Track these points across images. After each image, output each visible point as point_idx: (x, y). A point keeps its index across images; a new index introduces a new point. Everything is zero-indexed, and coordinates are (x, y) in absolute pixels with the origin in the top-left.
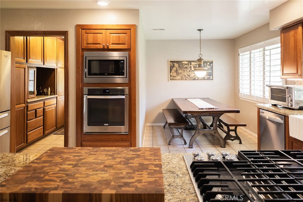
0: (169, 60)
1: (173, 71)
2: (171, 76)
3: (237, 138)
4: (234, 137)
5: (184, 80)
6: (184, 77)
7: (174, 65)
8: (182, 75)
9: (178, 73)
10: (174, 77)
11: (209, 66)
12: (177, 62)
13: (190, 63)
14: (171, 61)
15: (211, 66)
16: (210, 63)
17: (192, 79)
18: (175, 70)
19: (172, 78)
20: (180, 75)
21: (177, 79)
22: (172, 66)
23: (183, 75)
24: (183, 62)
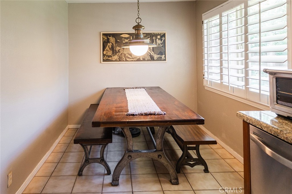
0: (102, 33)
1: (107, 48)
2: (104, 55)
3: (200, 161)
4: (194, 160)
5: (123, 61)
6: (124, 57)
7: (108, 39)
8: (120, 53)
9: (115, 52)
10: (109, 56)
11: (160, 41)
12: (114, 35)
13: (131, 37)
14: (104, 34)
15: (163, 40)
16: (162, 37)
17: (135, 59)
18: (110, 47)
19: (106, 59)
20: (117, 54)
21: (113, 59)
22: (106, 41)
23: (122, 54)
24: (122, 36)
